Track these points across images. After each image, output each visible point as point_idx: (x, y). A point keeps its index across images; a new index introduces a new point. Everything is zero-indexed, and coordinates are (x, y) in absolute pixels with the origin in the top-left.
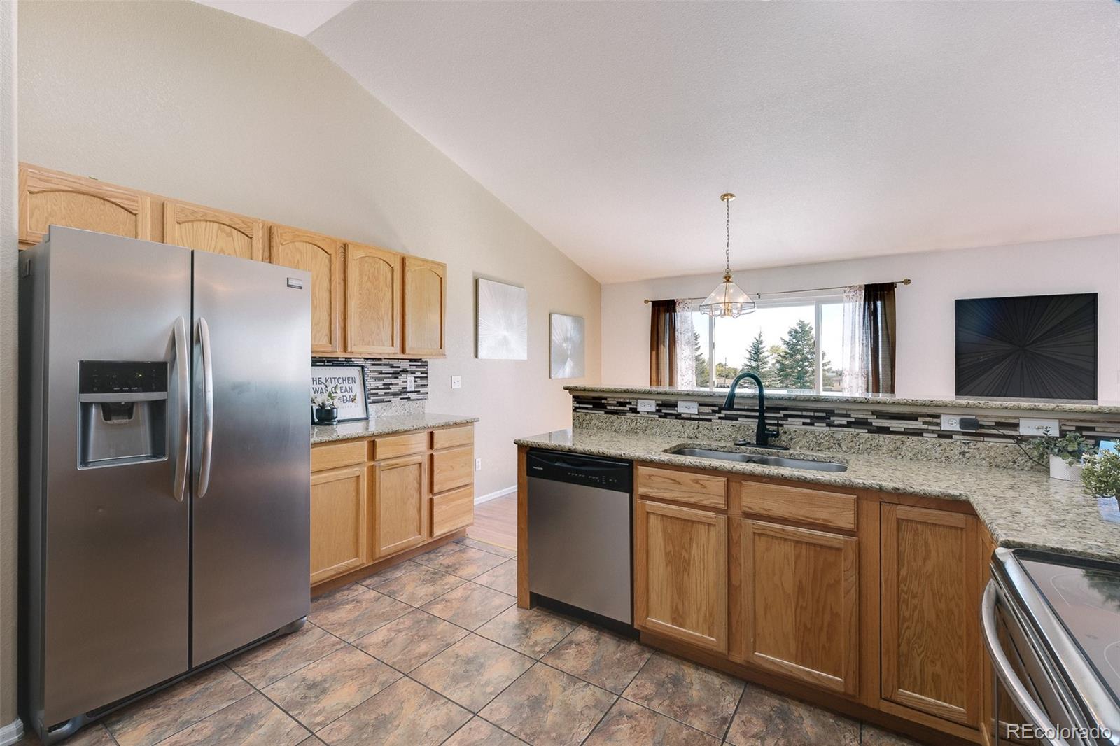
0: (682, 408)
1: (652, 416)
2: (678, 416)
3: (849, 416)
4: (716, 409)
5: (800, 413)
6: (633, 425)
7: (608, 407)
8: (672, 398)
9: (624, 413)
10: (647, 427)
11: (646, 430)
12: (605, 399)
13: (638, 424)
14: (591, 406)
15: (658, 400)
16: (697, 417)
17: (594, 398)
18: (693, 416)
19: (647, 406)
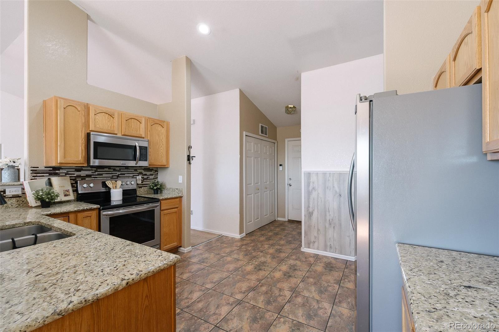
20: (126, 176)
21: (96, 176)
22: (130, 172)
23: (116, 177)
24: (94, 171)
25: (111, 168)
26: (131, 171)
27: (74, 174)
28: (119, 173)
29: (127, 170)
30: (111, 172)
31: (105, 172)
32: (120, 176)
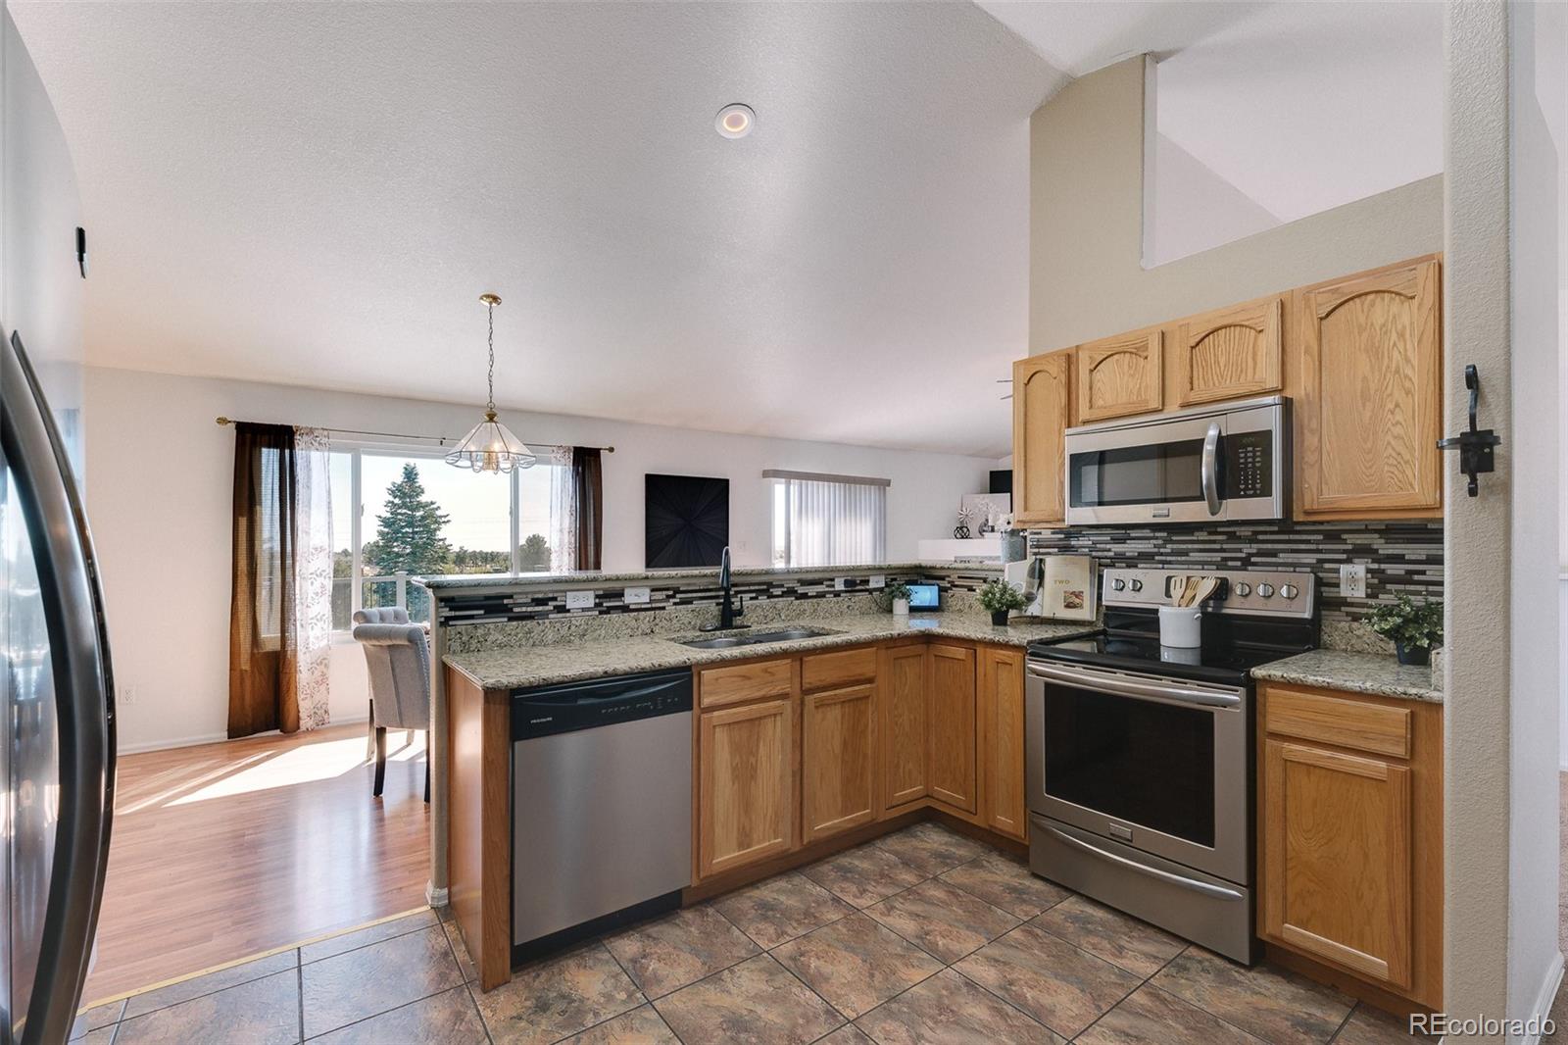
0: (630, 598)
1: (590, 613)
2: (626, 609)
3: (782, 586)
4: (671, 593)
5: (747, 588)
6: (564, 631)
7: (516, 610)
8: (617, 585)
9: (544, 615)
10: (586, 630)
11: (584, 635)
12: (511, 597)
13: (573, 628)
14: (482, 612)
15: (598, 590)
16: (649, 606)
17: (488, 598)
18: (643, 606)
19: (580, 601)
20: (1281, 561)
21: (1169, 558)
22: (1303, 547)
23: (1239, 563)
24: (1160, 542)
25: (1219, 530)
26: (1308, 542)
27: (1109, 550)
28: (1254, 548)
29: (1286, 537)
30: (1217, 546)
31: (1196, 546)
32: (1253, 559)
